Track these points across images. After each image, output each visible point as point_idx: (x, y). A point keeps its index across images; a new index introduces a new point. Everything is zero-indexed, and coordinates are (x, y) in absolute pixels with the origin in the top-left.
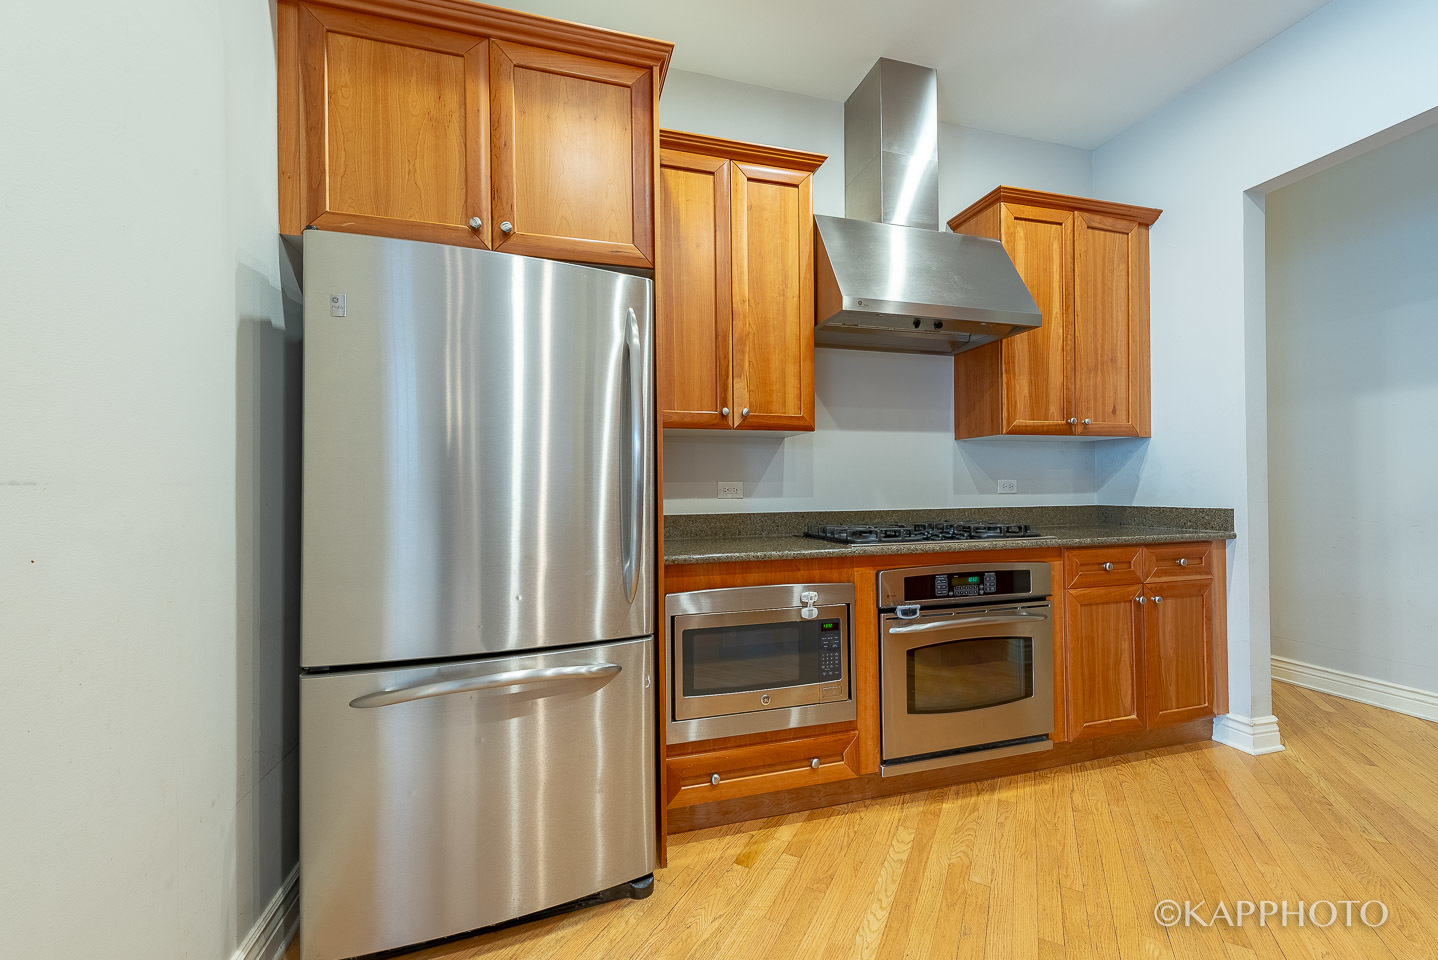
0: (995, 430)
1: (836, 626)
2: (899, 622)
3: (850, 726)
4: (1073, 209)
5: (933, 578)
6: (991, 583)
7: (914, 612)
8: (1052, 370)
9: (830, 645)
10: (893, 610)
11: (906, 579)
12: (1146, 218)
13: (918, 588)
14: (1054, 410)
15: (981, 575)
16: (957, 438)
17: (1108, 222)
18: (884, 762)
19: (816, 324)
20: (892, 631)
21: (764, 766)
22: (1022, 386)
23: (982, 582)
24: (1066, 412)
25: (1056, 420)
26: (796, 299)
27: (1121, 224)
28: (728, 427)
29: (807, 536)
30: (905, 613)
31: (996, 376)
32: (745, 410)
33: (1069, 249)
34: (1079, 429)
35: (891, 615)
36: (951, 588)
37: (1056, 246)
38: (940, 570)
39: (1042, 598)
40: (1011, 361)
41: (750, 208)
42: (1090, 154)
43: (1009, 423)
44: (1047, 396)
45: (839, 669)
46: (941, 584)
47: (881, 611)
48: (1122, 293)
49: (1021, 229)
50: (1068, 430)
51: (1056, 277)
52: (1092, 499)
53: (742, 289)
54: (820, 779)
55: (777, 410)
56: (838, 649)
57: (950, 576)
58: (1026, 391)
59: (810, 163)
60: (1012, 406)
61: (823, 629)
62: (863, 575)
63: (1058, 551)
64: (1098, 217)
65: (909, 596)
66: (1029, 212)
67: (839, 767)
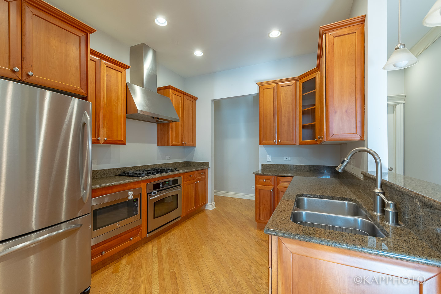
0: (168, 145)
1: (137, 200)
2: (152, 196)
3: (140, 226)
4: (184, 94)
5: (159, 184)
6: (171, 183)
7: (155, 193)
8: (180, 131)
9: (136, 205)
10: (151, 193)
11: (153, 185)
12: (195, 99)
13: (156, 187)
14: (180, 140)
15: (169, 181)
16: (158, 145)
17: (190, 98)
18: (148, 233)
19: (127, 114)
20: (150, 199)
21: (117, 245)
23: (169, 183)
24: (182, 142)
25: (180, 143)
26: (121, 105)
27: (192, 99)
28: (99, 143)
30: (154, 193)
31: (168, 131)
32: (106, 138)
33: (183, 103)
34: (184, 145)
35: (150, 194)
36: (163, 185)
37: (180, 102)
38: (161, 181)
39: (180, 185)
40: (172, 128)
41: (107, 75)
42: (185, 79)
43: (171, 143)
44: (179, 137)
45: (138, 212)
46: (161, 185)
47: (148, 194)
48: (192, 115)
49: (174, 97)
50: (182, 145)
51: (180, 109)
52: (185, 160)
53: (104, 100)
54: (133, 243)
55: (115, 138)
56: (138, 206)
57: (163, 182)
58: (175, 135)
59: (125, 67)
60: (172, 139)
61: (134, 202)
62: (143, 185)
63: (183, 174)
64: (188, 97)
65: (155, 189)
66: (176, 93)
67: (138, 238)
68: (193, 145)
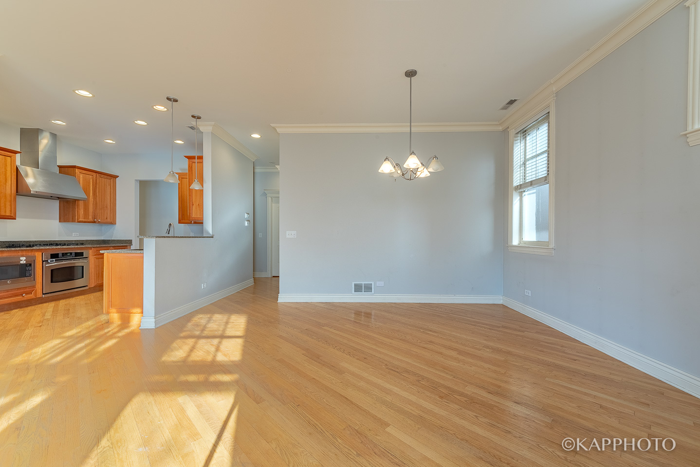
0: (73, 221)
1: (31, 265)
2: (49, 263)
3: (34, 287)
4: (96, 172)
5: (58, 254)
6: (73, 255)
7: (53, 261)
8: (90, 209)
9: (29, 269)
10: (47, 261)
11: (51, 254)
12: (116, 177)
13: (54, 256)
15: (71, 253)
16: (60, 222)
17: (106, 176)
18: (43, 294)
19: (17, 191)
20: (47, 265)
22: (82, 212)
24: (94, 217)
25: (91, 220)
26: (10, 186)
27: (109, 178)
30: (51, 261)
31: (74, 209)
33: (95, 181)
34: (97, 222)
36: (63, 256)
37: (91, 180)
38: (60, 252)
39: (87, 258)
40: (78, 206)
42: (102, 155)
43: (77, 219)
44: (89, 215)
45: (31, 274)
46: (60, 255)
47: (43, 261)
48: (109, 193)
49: (81, 176)
50: (94, 222)
51: (91, 187)
52: (102, 238)
54: (25, 299)
56: (31, 270)
57: (63, 254)
58: (83, 213)
59: (15, 153)
60: (79, 216)
61: (27, 266)
62: (38, 254)
63: (91, 248)
64: (103, 175)
65: (51, 258)
66: (84, 172)
67: (32, 296)
68: (113, 223)
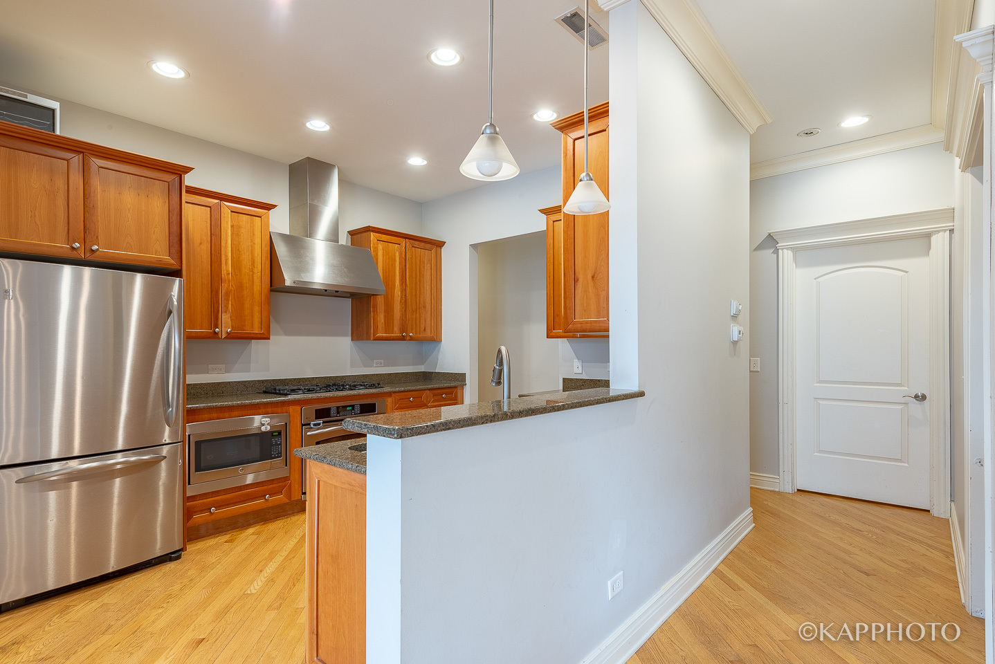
0: (368, 338)
1: (280, 433)
2: (312, 429)
3: (286, 479)
4: (406, 238)
5: (329, 409)
6: (357, 409)
7: (319, 424)
8: (395, 311)
9: (276, 442)
10: (309, 424)
11: (316, 410)
12: (440, 244)
13: (322, 414)
14: (396, 329)
15: (353, 406)
16: (352, 340)
17: (422, 245)
18: (304, 493)
19: (271, 286)
20: (308, 433)
21: (239, 502)
22: (381, 318)
23: (353, 409)
24: (403, 330)
25: (397, 334)
26: (259, 274)
27: (428, 246)
28: (219, 338)
29: (265, 392)
30: (315, 425)
31: (368, 313)
32: (229, 330)
33: (404, 256)
34: (408, 338)
35: (309, 427)
36: (338, 413)
37: (397, 254)
38: (333, 405)
40: (375, 307)
41: (232, 226)
42: (419, 207)
43: (374, 336)
44: (393, 323)
45: (281, 453)
46: (333, 411)
47: (303, 425)
48: (429, 277)
49: (380, 246)
50: (403, 338)
51: (398, 268)
52: (422, 368)
53: (227, 267)
54: (270, 505)
55: (248, 330)
56: (280, 444)
57: (338, 408)
58: (383, 321)
59: (269, 207)
60: (376, 328)
61: (273, 436)
62: (296, 410)
63: (390, 394)
64: (417, 243)
65: (317, 417)
66: (387, 238)
67: (280, 498)
68: (436, 339)
